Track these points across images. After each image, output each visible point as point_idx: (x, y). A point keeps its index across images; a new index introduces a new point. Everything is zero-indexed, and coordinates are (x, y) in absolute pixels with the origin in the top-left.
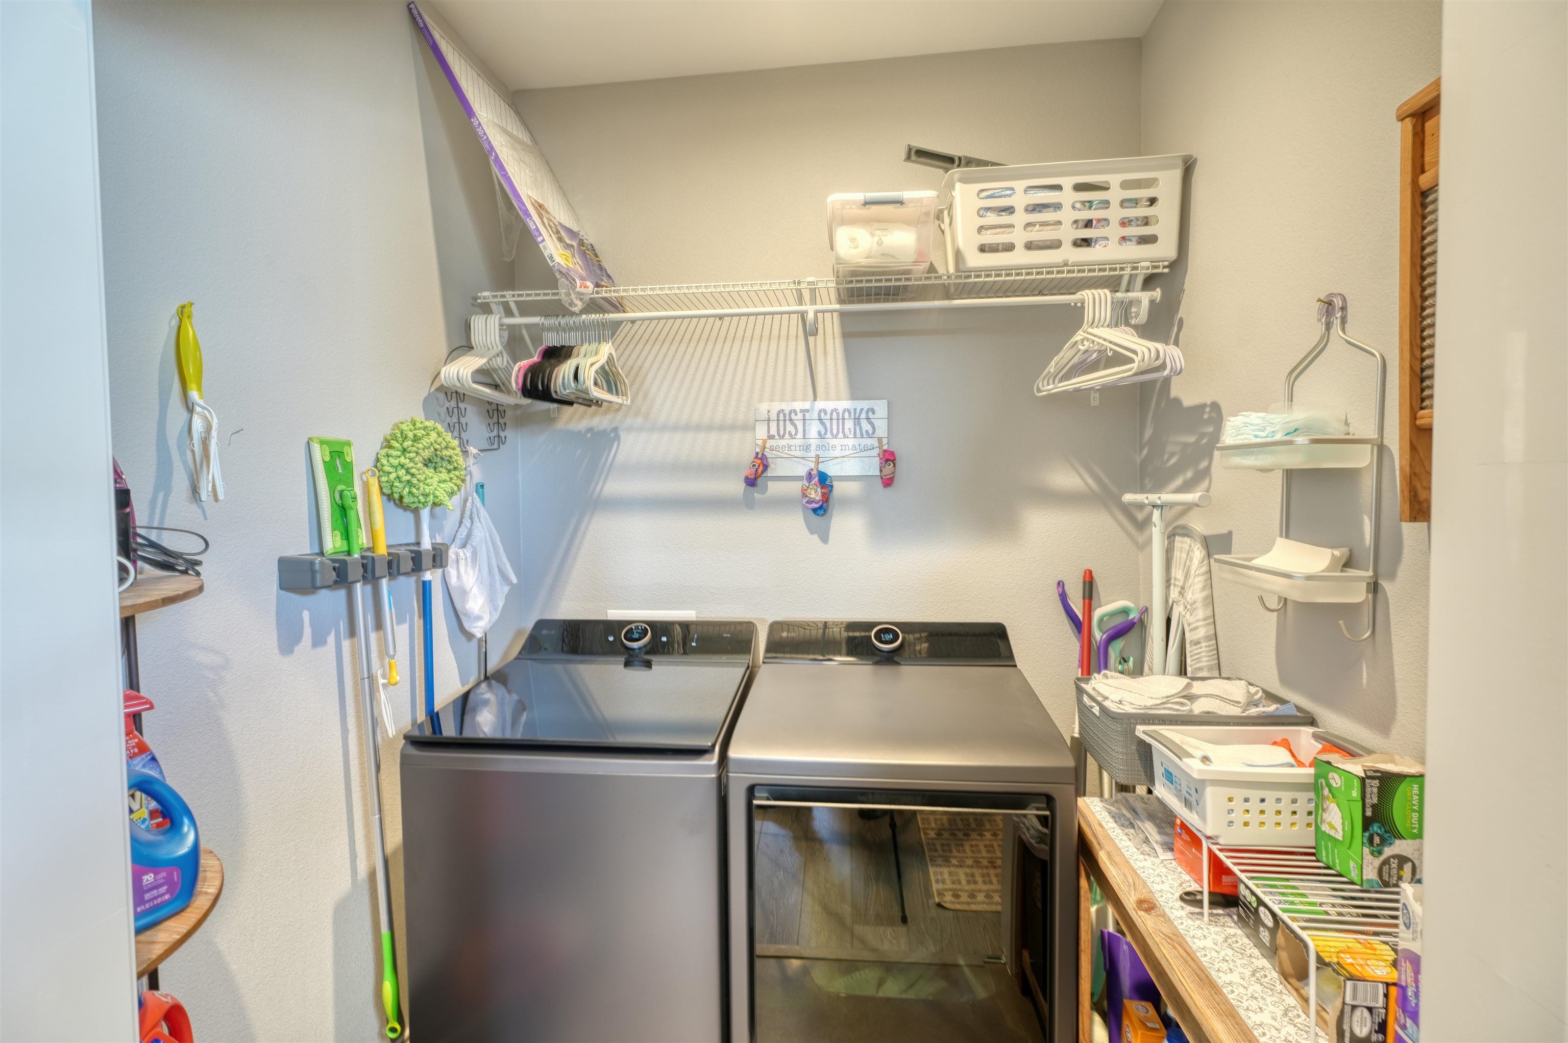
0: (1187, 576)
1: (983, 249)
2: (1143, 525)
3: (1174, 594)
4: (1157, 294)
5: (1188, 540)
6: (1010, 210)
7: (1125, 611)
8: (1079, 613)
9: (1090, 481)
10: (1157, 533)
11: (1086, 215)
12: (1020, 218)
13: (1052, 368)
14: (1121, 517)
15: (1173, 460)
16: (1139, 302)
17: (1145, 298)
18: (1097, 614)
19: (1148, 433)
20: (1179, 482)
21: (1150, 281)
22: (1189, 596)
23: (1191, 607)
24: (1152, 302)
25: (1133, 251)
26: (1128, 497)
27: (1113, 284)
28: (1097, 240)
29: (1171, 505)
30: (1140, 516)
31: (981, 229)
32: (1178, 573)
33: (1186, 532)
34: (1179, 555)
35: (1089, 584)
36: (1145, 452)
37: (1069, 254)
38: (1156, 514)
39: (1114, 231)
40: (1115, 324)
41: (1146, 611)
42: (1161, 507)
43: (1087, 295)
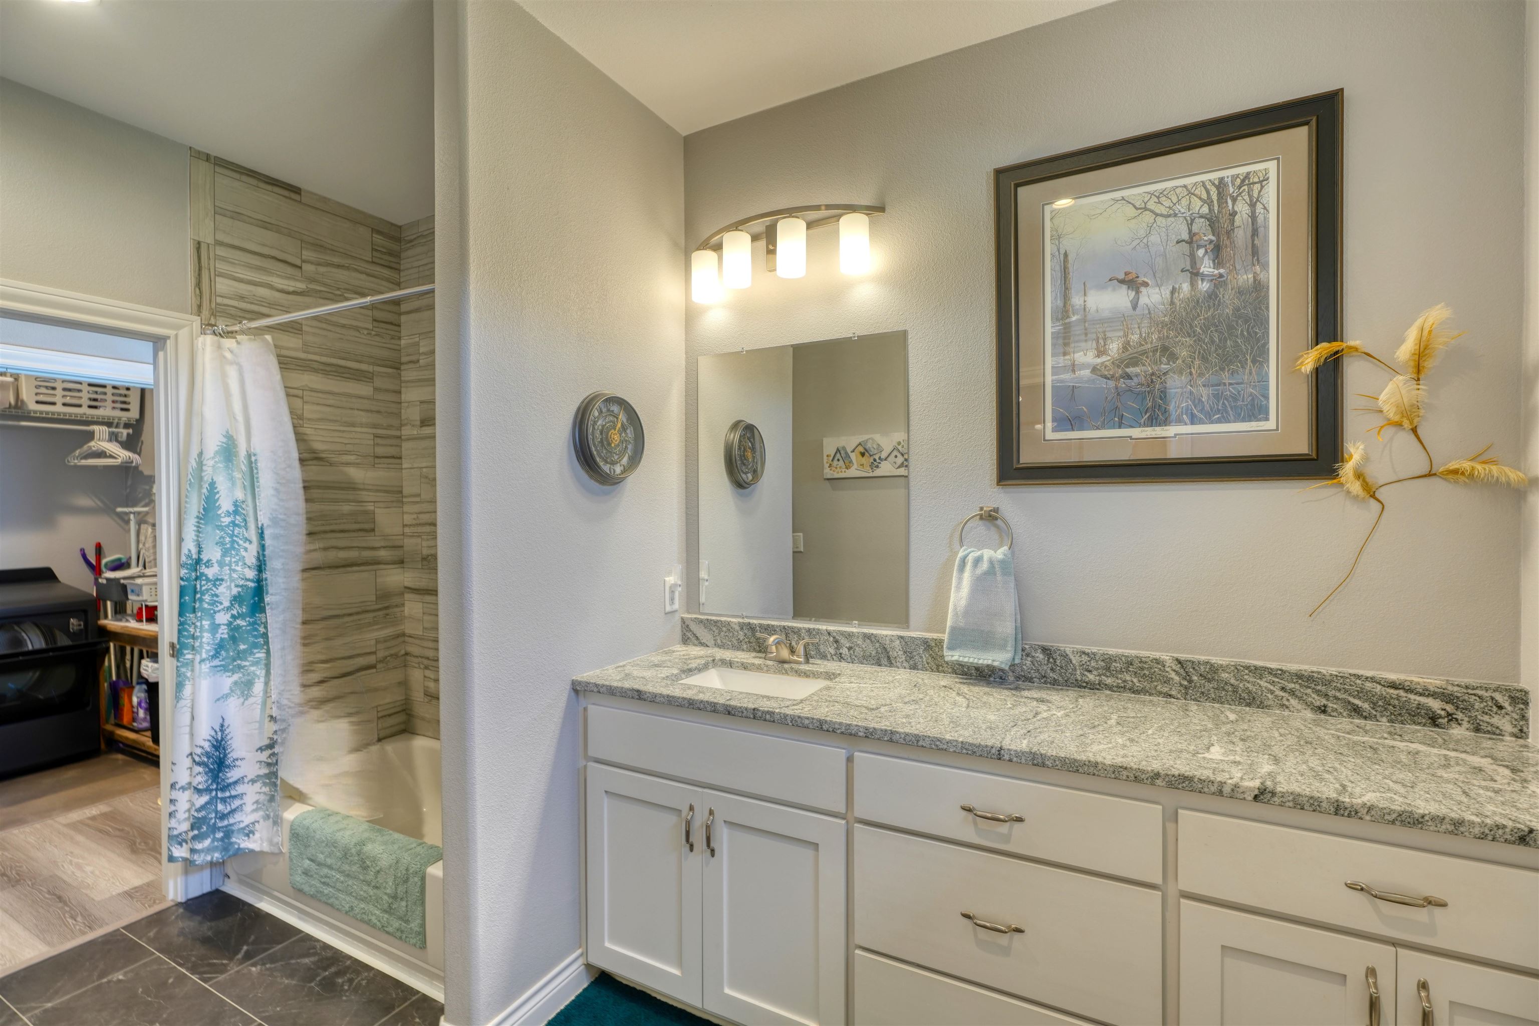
0: (146, 538)
1: (37, 402)
2: (128, 522)
3: (141, 546)
4: (131, 431)
5: (146, 525)
6: (54, 388)
7: (119, 559)
8: (94, 563)
9: (99, 503)
10: (133, 526)
11: (95, 396)
12: (59, 392)
13: (77, 452)
14: (116, 519)
15: (140, 495)
16: (122, 433)
17: (124, 432)
18: (104, 561)
19: (129, 483)
20: (143, 503)
21: (127, 426)
22: (147, 545)
23: (147, 550)
24: (128, 434)
25: (118, 413)
26: (119, 510)
27: (109, 424)
28: (100, 407)
29: (139, 513)
30: (126, 518)
31: (36, 394)
32: (142, 538)
33: (146, 522)
34: (142, 531)
35: (99, 548)
36: (128, 491)
37: (84, 410)
38: (132, 516)
39: (109, 404)
40: (110, 440)
41: (130, 558)
42: (134, 513)
43: (96, 428)
